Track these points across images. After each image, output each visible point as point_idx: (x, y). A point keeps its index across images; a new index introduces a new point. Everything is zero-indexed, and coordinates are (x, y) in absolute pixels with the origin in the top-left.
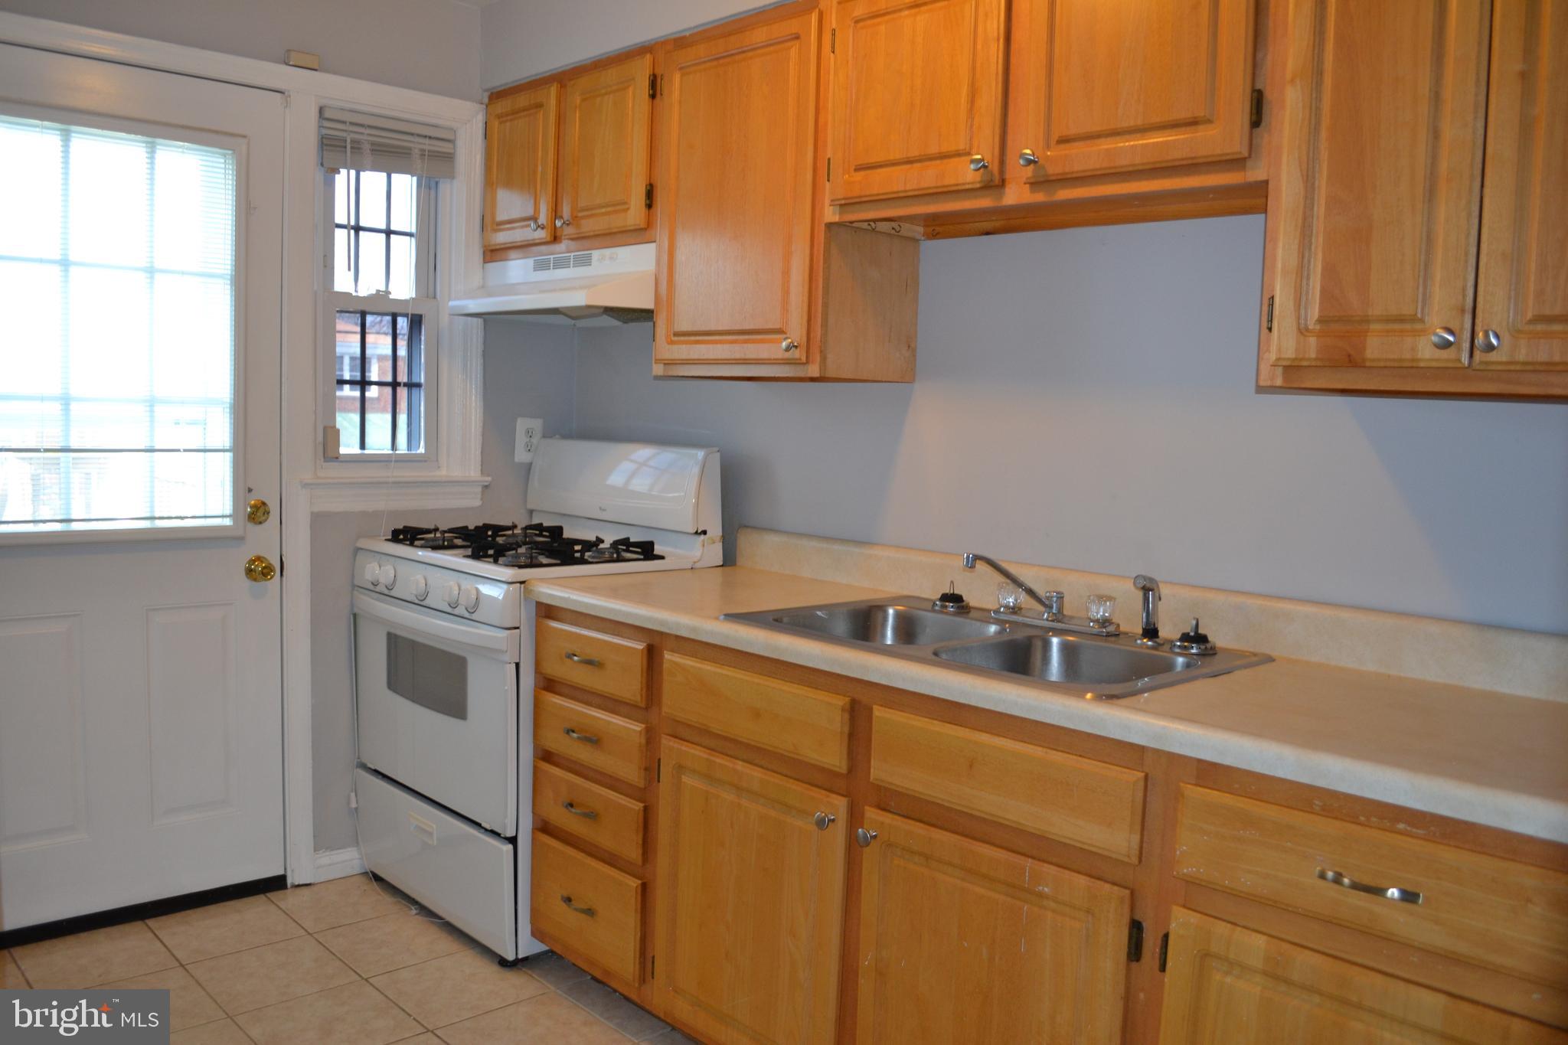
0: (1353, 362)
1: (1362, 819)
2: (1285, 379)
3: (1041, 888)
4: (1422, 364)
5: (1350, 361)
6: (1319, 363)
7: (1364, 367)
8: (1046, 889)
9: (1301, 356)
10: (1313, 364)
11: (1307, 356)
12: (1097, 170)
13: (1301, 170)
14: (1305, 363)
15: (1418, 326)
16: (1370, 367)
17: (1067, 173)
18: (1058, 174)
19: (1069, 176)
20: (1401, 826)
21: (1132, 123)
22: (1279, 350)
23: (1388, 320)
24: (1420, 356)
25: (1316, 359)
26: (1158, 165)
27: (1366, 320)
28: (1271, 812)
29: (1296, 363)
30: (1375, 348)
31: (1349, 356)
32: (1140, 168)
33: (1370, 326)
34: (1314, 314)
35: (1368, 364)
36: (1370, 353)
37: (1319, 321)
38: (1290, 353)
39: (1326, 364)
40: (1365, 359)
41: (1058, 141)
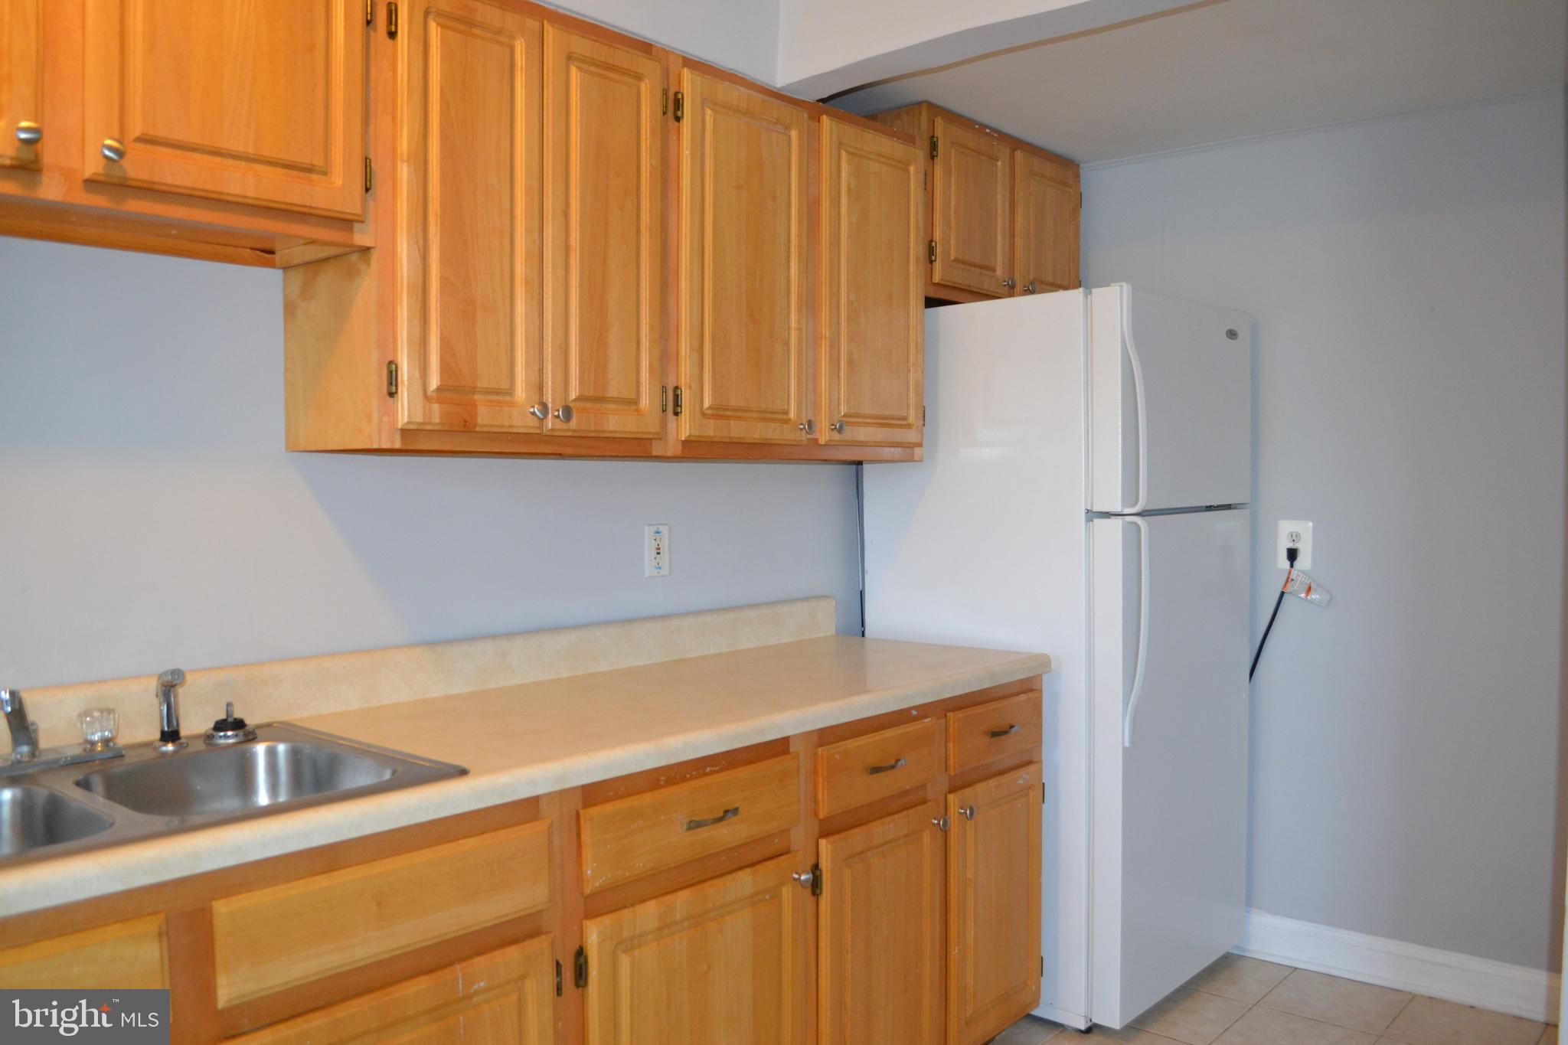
0: (466, 426)
2: (403, 441)
4: (516, 431)
5: (465, 426)
6: (440, 428)
7: (475, 432)
9: (427, 421)
10: (436, 428)
11: (433, 421)
12: (197, 189)
13: (419, 248)
14: (429, 427)
15: (508, 398)
16: (481, 429)
17: (154, 183)
18: (141, 181)
19: (156, 187)
21: (241, 149)
22: (409, 416)
23: (489, 392)
24: (515, 423)
26: (272, 205)
27: (474, 391)
29: (419, 428)
30: (485, 417)
31: (465, 421)
32: (251, 202)
33: (477, 397)
34: (434, 383)
35: (478, 429)
36: (480, 421)
37: (438, 389)
38: (419, 419)
39: (447, 428)
40: (476, 425)
41: (139, 140)
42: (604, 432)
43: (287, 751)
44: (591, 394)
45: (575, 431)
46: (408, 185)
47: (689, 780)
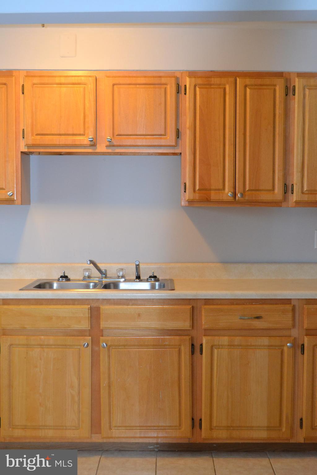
1: (245, 304)
2: (189, 204)
3: (165, 343)
4: (225, 200)
5: (207, 200)
7: (211, 201)
8: (167, 343)
9: (195, 198)
10: (198, 200)
14: (196, 200)
15: (223, 191)
16: (212, 201)
17: (120, 145)
18: (117, 145)
20: (254, 304)
21: (142, 133)
22: (189, 197)
23: (216, 190)
24: (224, 198)
25: (198, 199)
27: (210, 190)
28: (226, 307)
29: (193, 200)
30: (214, 197)
31: (207, 198)
33: (212, 191)
34: (197, 188)
35: (211, 200)
36: (212, 198)
37: (199, 190)
38: (192, 198)
39: (201, 200)
40: (210, 199)
41: (117, 135)
42: (259, 200)
43: (158, 284)
44: (253, 188)
45: (248, 200)
46: (189, 134)
47: (245, 305)
